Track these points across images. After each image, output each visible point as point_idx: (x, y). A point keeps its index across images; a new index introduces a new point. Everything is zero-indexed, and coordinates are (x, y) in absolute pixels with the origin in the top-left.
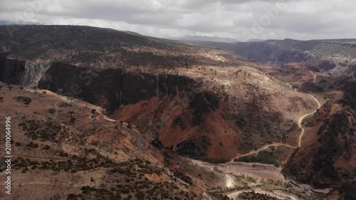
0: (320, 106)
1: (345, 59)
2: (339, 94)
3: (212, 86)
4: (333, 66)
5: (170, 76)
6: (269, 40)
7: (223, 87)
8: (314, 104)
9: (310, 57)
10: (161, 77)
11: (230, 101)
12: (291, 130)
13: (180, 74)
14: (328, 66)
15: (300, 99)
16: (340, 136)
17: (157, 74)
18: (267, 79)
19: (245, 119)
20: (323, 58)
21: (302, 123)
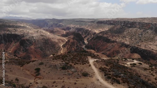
0: (67, 41)
1: (74, 26)
2: (72, 36)
3: (29, 37)
4: (71, 28)
5: (8, 34)
6: (46, 19)
7: (33, 37)
8: (65, 40)
9: (63, 26)
10: (4, 35)
11: (37, 42)
12: (59, 49)
13: (13, 33)
14: (69, 28)
15: (61, 39)
16: (73, 48)
17: (2, 34)
18: (49, 33)
19: (43, 48)
20: (67, 26)
21: (62, 47)
